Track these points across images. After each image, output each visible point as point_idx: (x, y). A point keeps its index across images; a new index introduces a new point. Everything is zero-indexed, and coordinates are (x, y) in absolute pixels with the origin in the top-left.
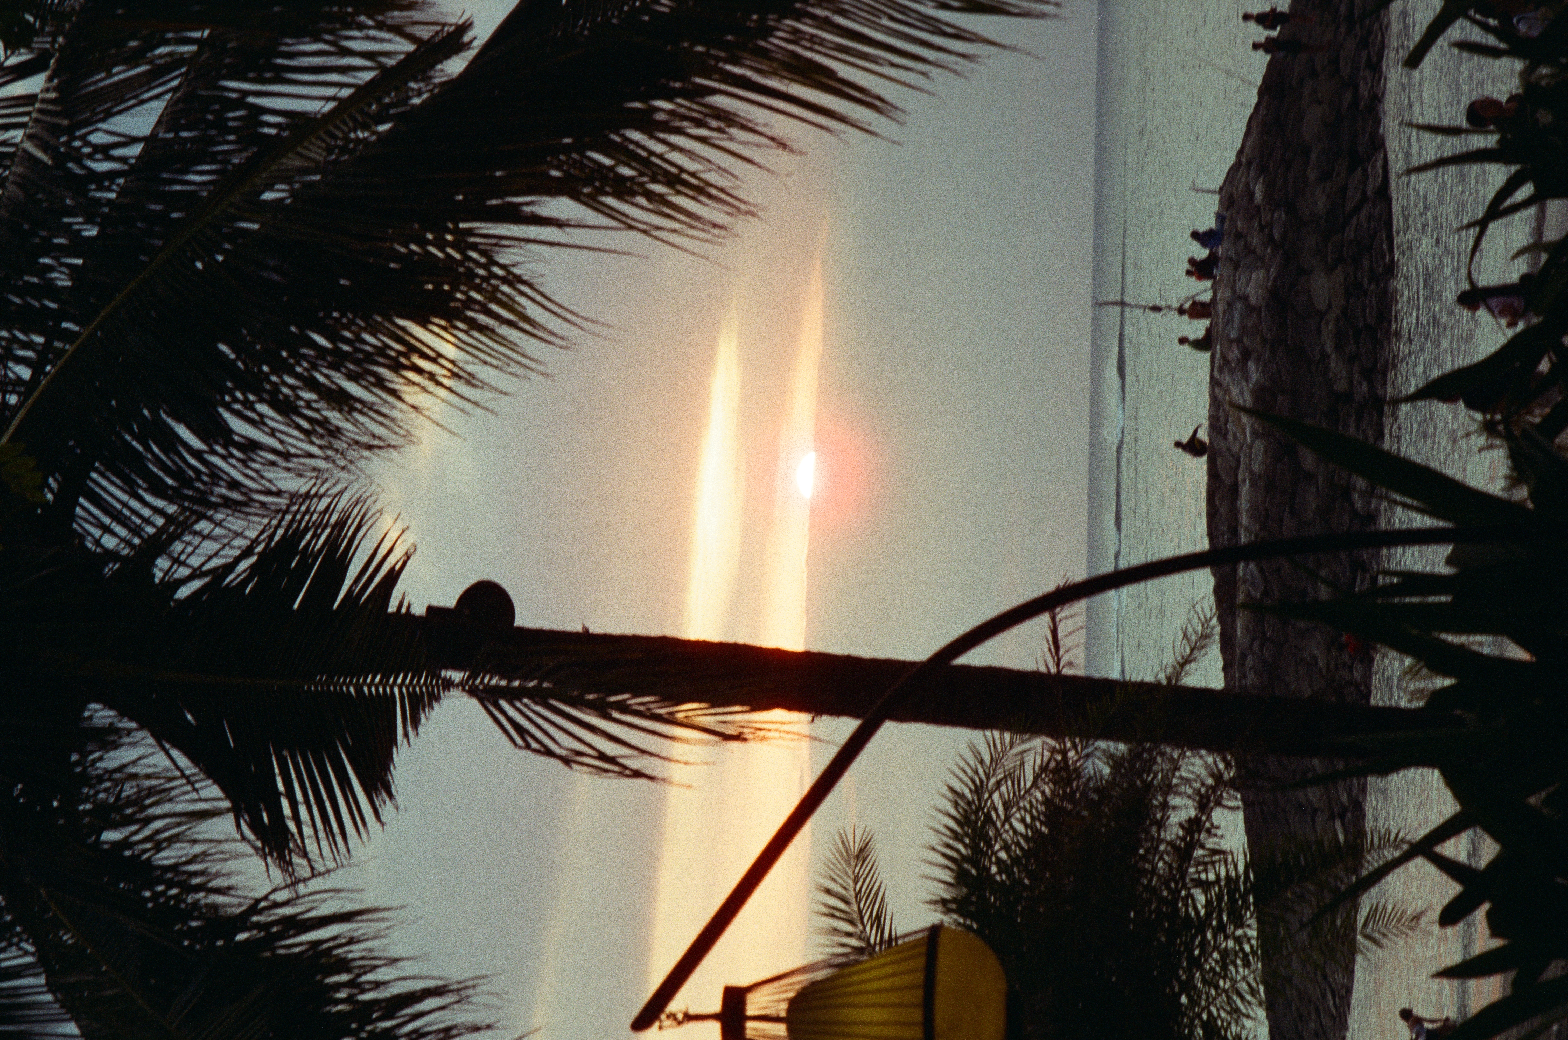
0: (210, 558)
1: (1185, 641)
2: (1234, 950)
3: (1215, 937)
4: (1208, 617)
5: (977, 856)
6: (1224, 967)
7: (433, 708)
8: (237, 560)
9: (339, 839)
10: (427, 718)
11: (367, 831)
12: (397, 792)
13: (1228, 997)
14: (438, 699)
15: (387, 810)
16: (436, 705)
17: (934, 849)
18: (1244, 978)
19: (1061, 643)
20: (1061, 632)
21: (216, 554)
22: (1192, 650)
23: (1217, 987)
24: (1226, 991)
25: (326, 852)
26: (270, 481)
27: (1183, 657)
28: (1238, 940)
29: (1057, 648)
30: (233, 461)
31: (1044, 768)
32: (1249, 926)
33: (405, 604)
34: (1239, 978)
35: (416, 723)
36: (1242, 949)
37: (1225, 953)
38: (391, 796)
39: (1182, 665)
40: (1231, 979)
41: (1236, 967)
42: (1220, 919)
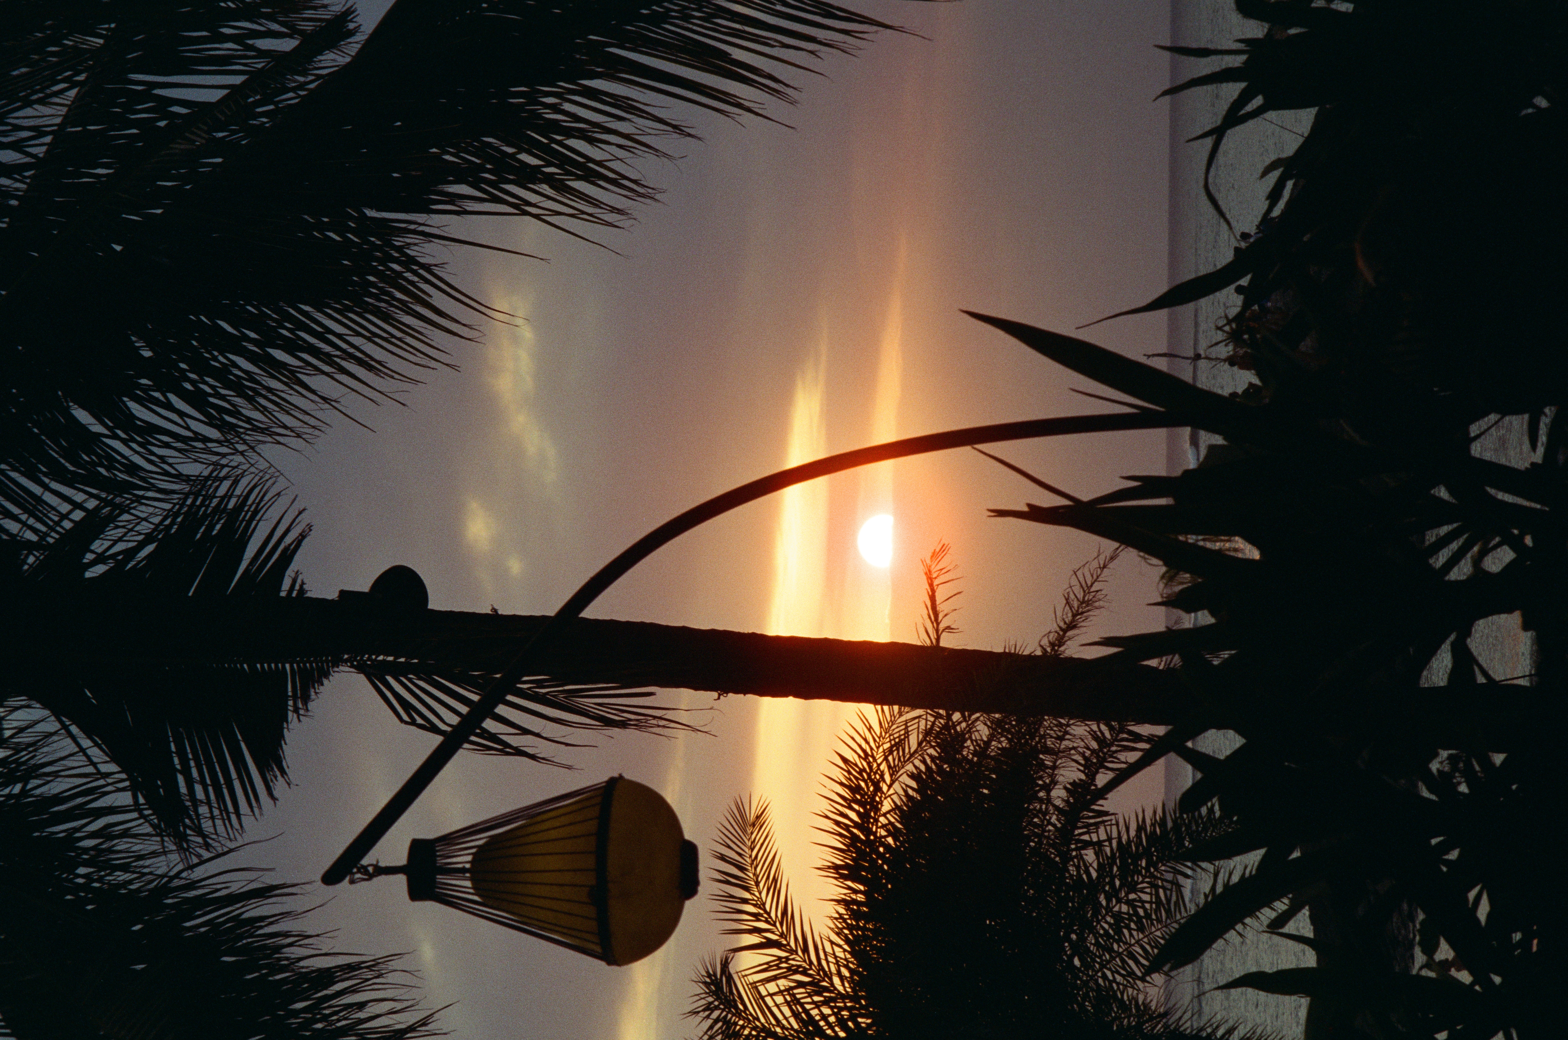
0: (115, 542)
1: (1067, 608)
2: (1128, 913)
3: (1109, 900)
4: (1089, 583)
5: (865, 822)
6: (1118, 931)
7: (322, 684)
8: (141, 545)
9: (233, 817)
10: (316, 693)
11: (260, 807)
12: (288, 767)
13: (1123, 961)
14: (327, 675)
15: (279, 786)
16: (325, 681)
17: (827, 817)
18: (1138, 942)
19: (939, 608)
20: (939, 598)
21: (120, 539)
22: (1074, 616)
23: (1110, 950)
24: (1119, 955)
25: (221, 829)
26: (170, 465)
27: (1065, 623)
28: (1129, 903)
29: (936, 614)
30: (134, 445)
31: (928, 732)
32: (1142, 891)
33: (299, 582)
34: (1133, 941)
35: (306, 699)
36: (1136, 913)
37: (1118, 916)
38: (283, 772)
39: (1065, 631)
40: (1125, 943)
41: (1130, 929)
42: (1112, 884)
